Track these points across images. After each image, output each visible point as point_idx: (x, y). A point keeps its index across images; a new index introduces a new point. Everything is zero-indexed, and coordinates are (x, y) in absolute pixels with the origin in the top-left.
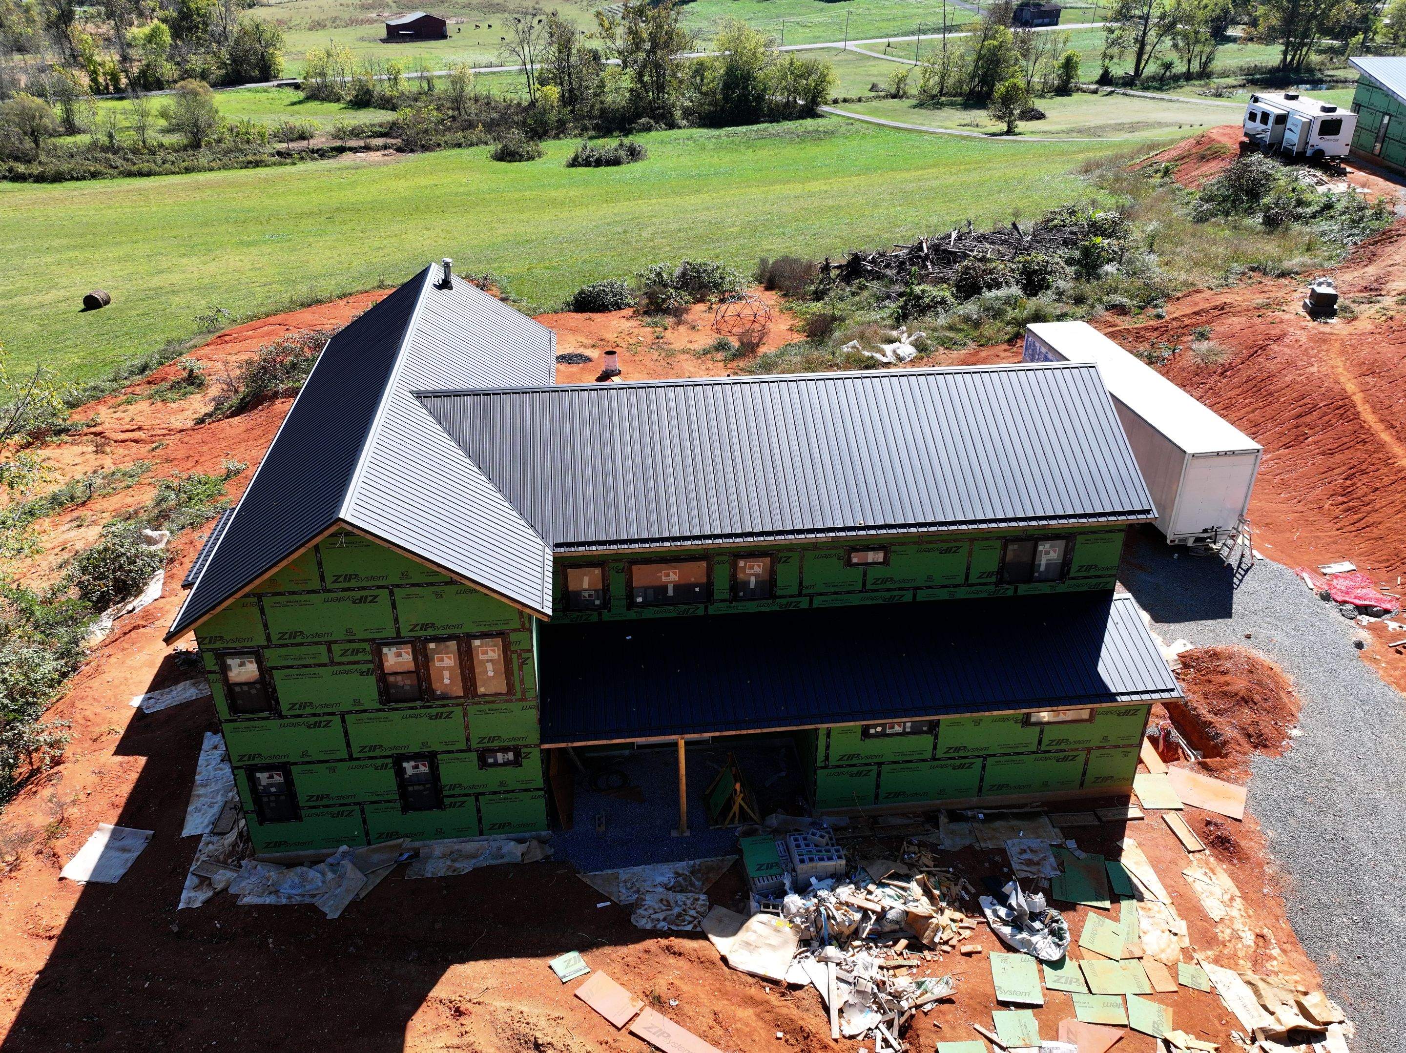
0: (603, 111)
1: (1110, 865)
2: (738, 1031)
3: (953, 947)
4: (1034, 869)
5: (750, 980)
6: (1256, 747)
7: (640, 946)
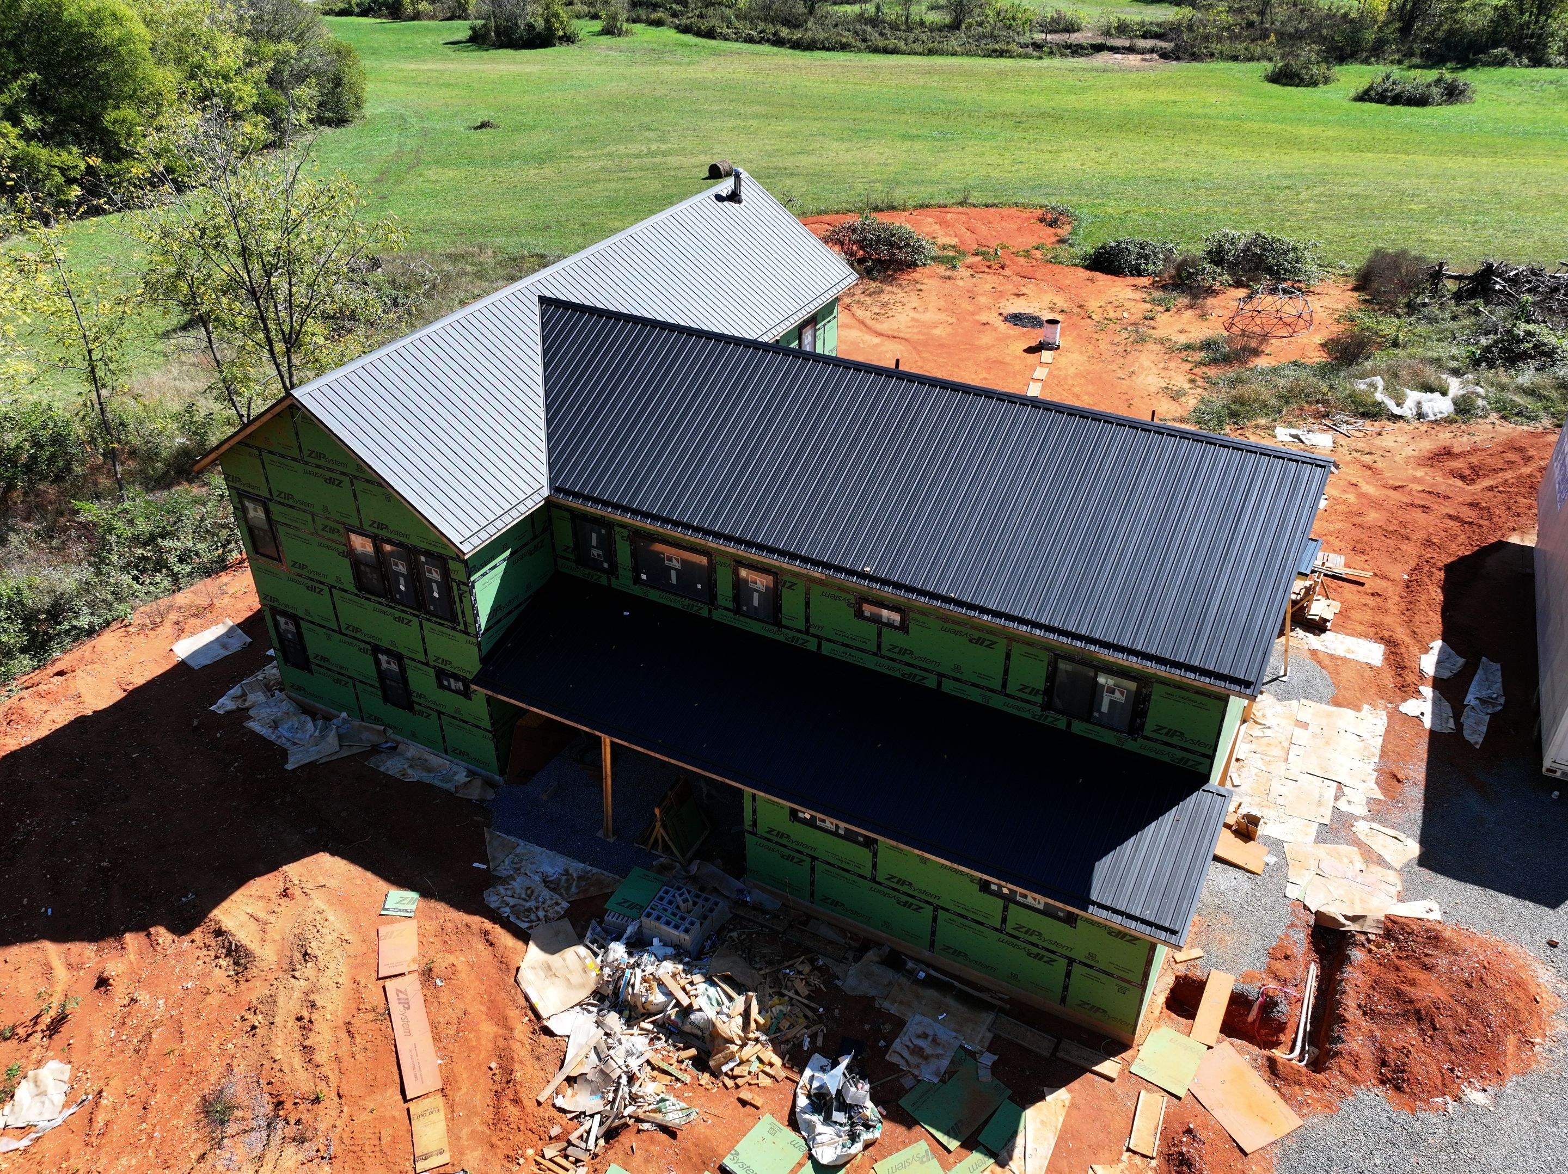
0: (1451, 32)
1: (1008, 1106)
2: (466, 1039)
3: (737, 1086)
4: (913, 1060)
5: (523, 1002)
6: (1383, 1082)
7: (466, 918)
